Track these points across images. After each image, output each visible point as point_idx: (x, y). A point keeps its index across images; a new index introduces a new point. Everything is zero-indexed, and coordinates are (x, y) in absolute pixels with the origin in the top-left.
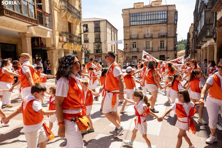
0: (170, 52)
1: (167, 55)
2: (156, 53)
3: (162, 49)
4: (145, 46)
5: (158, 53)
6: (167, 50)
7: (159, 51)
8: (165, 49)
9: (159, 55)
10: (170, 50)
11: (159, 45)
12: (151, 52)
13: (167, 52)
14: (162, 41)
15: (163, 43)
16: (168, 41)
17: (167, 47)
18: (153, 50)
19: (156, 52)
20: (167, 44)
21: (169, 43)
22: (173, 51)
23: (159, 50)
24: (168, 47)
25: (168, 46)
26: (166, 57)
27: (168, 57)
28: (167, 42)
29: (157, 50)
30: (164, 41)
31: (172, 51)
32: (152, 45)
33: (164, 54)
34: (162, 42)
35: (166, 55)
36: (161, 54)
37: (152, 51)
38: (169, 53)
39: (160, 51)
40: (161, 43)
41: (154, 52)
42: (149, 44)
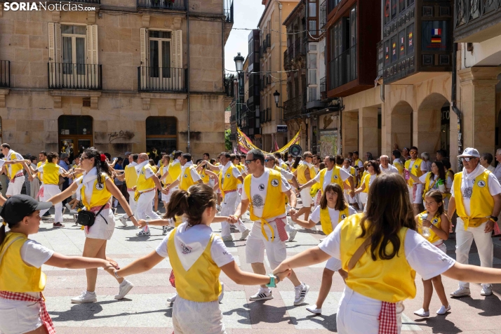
0: (206, 102)
1: (189, 118)
2: (123, 101)
3: (160, 81)
4: (54, 51)
5: (136, 101)
6: (186, 90)
7: (140, 90)
8: (178, 82)
9: (143, 116)
10: (203, 89)
11: (144, 54)
12: (94, 96)
13: (187, 101)
14: (156, 34)
15: (166, 46)
16: (192, 36)
17: (186, 72)
18: (110, 83)
19: (126, 93)
20: (187, 54)
21: (195, 48)
22: (221, 97)
23: (144, 85)
24: (192, 73)
25: (193, 64)
26: (182, 127)
27: (197, 127)
28: (187, 40)
29: (130, 84)
30: (168, 34)
31: (212, 95)
32: (101, 50)
33: (169, 112)
34: (160, 40)
35: (181, 117)
36: (155, 112)
37: (100, 88)
38: (197, 104)
39: (147, 90)
40: (153, 48)
41: (114, 93)
42: (80, 42)
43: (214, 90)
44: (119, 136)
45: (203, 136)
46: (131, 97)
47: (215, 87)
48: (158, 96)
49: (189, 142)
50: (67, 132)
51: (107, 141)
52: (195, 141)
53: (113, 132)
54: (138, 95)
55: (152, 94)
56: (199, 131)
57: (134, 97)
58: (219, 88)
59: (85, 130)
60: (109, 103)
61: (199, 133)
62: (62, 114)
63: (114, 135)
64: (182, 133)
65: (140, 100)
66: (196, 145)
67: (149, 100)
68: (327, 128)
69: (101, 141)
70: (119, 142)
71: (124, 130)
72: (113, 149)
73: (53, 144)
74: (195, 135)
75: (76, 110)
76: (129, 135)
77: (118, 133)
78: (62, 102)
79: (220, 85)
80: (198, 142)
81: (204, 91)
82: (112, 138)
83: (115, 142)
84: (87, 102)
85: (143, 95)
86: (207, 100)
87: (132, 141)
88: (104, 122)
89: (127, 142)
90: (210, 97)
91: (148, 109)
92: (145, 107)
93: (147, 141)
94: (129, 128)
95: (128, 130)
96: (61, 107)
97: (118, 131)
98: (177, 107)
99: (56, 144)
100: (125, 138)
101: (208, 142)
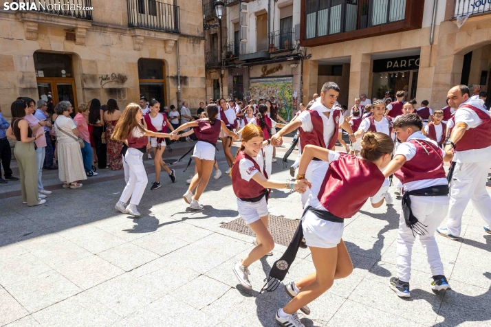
43: (197, 35)
44: (111, 80)
45: (189, 80)
46: (122, 34)
47: (198, 31)
48: (153, 34)
49: (179, 87)
50: (41, 74)
51: (98, 85)
52: (183, 86)
53: (104, 74)
54: (128, 32)
55: (147, 32)
56: (186, 75)
57: (124, 34)
58: (200, 32)
59: (63, 72)
60: (97, 38)
61: (186, 78)
62: (39, 48)
63: (105, 78)
64: (172, 77)
65: (130, 38)
66: (184, 90)
67: (143, 38)
68: (269, 75)
69: (91, 85)
70: (111, 87)
71: (116, 73)
72: (106, 94)
73: (31, 89)
74: (183, 80)
75: (57, 44)
76: (122, 79)
77: (110, 76)
78: (37, 32)
79: (201, 30)
80: (185, 87)
81: (189, 34)
82: (104, 82)
83: (107, 86)
84: (71, 35)
85: (138, 32)
86: (192, 45)
87: (125, 85)
88: (93, 62)
89: (120, 86)
90: (194, 40)
91: (139, 50)
92: (137, 46)
93: (140, 86)
94: (121, 70)
95: (121, 73)
96: (36, 39)
97: (109, 74)
98: (168, 49)
99: (34, 88)
100: (117, 82)
101: (193, 87)
